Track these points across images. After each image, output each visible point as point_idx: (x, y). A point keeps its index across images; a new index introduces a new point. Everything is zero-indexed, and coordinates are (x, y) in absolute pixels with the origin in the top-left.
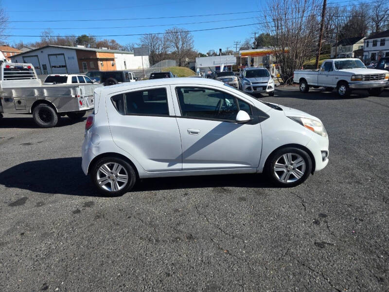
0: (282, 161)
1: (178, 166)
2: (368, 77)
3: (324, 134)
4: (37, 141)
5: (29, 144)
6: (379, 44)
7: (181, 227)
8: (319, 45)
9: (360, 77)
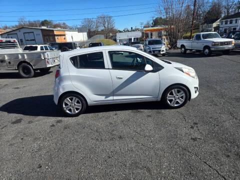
0: (172, 94)
1: (111, 98)
2: (222, 43)
3: (196, 77)
4: (23, 86)
5: (18, 88)
6: (229, 22)
7: (115, 132)
8: (192, 24)
9: (217, 43)
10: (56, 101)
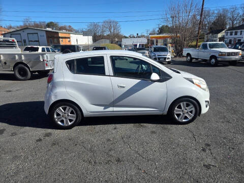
0: (180, 107)
1: (111, 109)
2: (229, 54)
3: (207, 89)
4: (16, 89)
5: (10, 91)
6: (234, 34)
8: (198, 33)
9: (224, 54)
10: (47, 110)
